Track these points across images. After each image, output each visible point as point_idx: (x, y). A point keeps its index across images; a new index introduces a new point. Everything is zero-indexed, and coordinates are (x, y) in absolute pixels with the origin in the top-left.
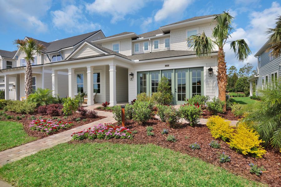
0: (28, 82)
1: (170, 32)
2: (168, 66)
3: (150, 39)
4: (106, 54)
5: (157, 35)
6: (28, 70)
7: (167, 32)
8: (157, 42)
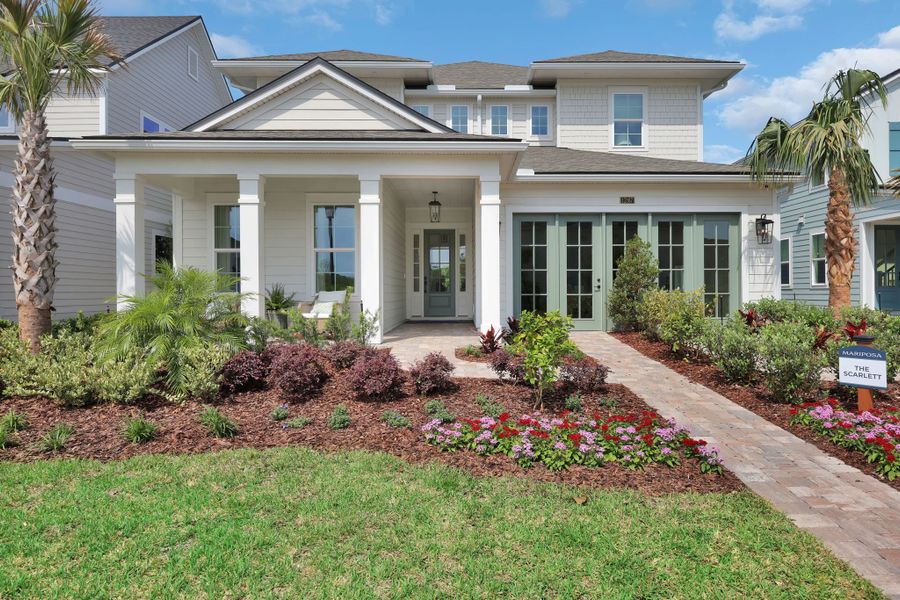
0: (40, 228)
1: (558, 86)
2: (631, 200)
3: (479, 97)
4: (434, 130)
5: (508, 88)
6: (37, 163)
7: (543, 84)
8: (504, 110)
